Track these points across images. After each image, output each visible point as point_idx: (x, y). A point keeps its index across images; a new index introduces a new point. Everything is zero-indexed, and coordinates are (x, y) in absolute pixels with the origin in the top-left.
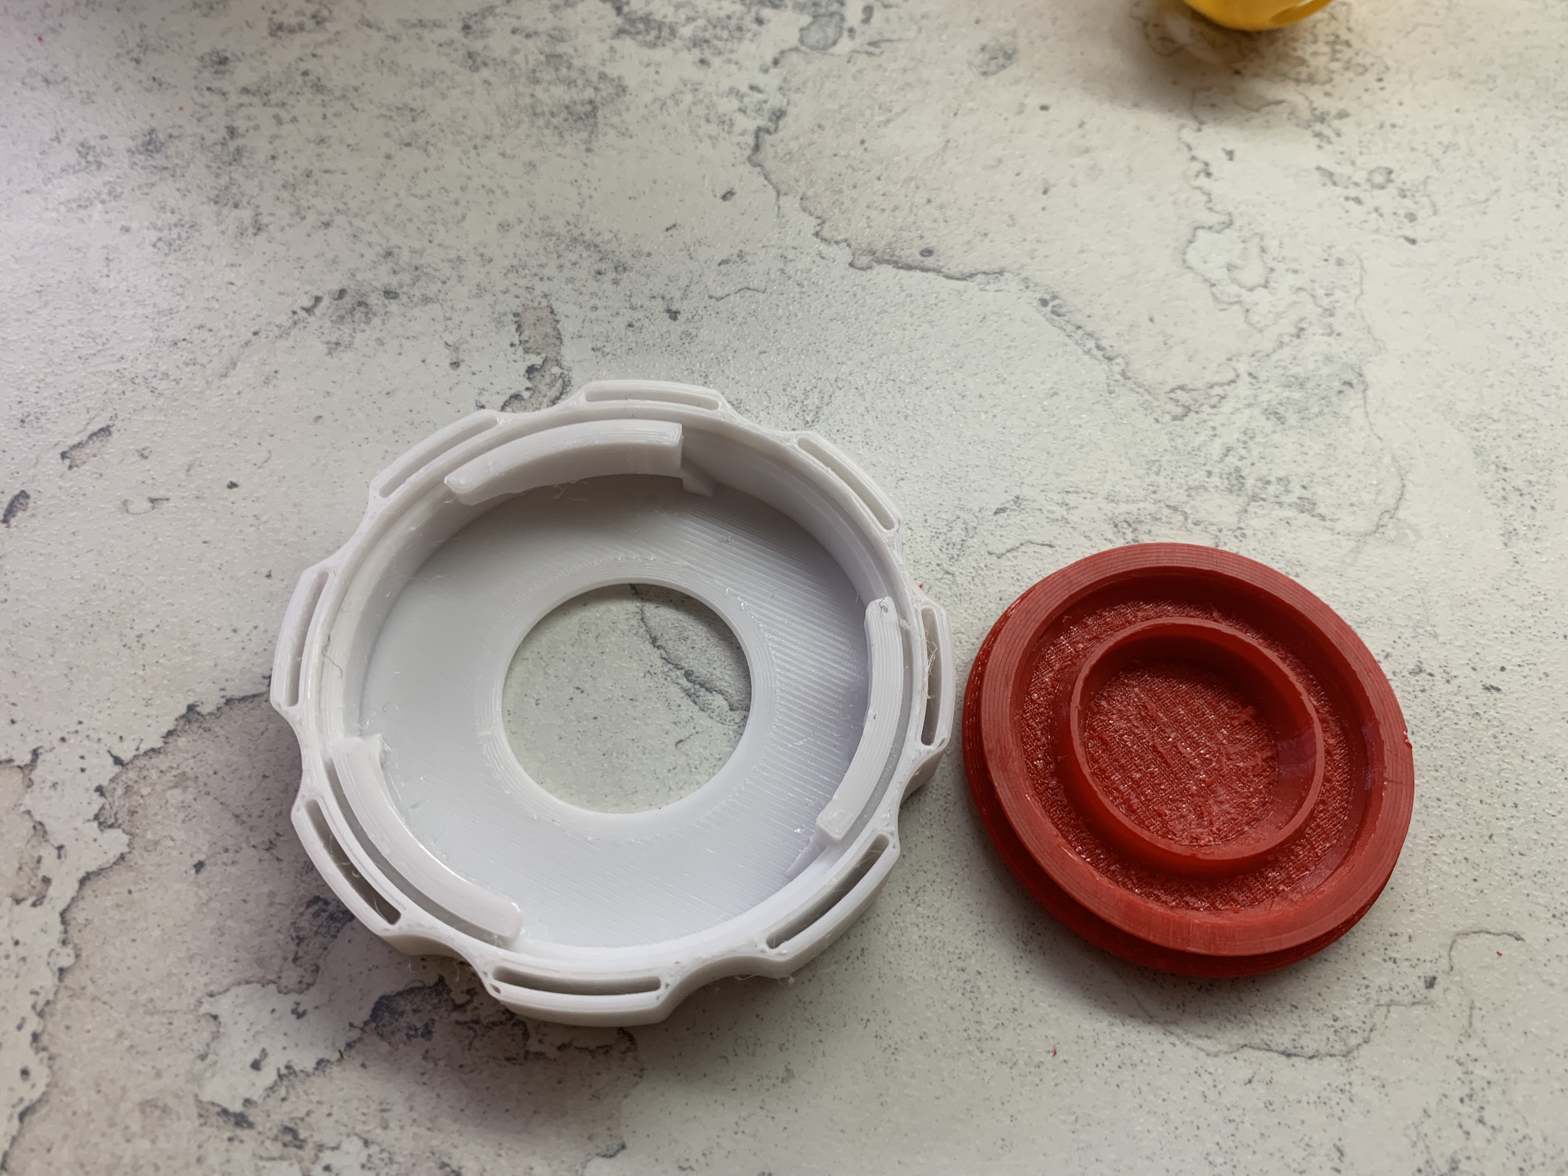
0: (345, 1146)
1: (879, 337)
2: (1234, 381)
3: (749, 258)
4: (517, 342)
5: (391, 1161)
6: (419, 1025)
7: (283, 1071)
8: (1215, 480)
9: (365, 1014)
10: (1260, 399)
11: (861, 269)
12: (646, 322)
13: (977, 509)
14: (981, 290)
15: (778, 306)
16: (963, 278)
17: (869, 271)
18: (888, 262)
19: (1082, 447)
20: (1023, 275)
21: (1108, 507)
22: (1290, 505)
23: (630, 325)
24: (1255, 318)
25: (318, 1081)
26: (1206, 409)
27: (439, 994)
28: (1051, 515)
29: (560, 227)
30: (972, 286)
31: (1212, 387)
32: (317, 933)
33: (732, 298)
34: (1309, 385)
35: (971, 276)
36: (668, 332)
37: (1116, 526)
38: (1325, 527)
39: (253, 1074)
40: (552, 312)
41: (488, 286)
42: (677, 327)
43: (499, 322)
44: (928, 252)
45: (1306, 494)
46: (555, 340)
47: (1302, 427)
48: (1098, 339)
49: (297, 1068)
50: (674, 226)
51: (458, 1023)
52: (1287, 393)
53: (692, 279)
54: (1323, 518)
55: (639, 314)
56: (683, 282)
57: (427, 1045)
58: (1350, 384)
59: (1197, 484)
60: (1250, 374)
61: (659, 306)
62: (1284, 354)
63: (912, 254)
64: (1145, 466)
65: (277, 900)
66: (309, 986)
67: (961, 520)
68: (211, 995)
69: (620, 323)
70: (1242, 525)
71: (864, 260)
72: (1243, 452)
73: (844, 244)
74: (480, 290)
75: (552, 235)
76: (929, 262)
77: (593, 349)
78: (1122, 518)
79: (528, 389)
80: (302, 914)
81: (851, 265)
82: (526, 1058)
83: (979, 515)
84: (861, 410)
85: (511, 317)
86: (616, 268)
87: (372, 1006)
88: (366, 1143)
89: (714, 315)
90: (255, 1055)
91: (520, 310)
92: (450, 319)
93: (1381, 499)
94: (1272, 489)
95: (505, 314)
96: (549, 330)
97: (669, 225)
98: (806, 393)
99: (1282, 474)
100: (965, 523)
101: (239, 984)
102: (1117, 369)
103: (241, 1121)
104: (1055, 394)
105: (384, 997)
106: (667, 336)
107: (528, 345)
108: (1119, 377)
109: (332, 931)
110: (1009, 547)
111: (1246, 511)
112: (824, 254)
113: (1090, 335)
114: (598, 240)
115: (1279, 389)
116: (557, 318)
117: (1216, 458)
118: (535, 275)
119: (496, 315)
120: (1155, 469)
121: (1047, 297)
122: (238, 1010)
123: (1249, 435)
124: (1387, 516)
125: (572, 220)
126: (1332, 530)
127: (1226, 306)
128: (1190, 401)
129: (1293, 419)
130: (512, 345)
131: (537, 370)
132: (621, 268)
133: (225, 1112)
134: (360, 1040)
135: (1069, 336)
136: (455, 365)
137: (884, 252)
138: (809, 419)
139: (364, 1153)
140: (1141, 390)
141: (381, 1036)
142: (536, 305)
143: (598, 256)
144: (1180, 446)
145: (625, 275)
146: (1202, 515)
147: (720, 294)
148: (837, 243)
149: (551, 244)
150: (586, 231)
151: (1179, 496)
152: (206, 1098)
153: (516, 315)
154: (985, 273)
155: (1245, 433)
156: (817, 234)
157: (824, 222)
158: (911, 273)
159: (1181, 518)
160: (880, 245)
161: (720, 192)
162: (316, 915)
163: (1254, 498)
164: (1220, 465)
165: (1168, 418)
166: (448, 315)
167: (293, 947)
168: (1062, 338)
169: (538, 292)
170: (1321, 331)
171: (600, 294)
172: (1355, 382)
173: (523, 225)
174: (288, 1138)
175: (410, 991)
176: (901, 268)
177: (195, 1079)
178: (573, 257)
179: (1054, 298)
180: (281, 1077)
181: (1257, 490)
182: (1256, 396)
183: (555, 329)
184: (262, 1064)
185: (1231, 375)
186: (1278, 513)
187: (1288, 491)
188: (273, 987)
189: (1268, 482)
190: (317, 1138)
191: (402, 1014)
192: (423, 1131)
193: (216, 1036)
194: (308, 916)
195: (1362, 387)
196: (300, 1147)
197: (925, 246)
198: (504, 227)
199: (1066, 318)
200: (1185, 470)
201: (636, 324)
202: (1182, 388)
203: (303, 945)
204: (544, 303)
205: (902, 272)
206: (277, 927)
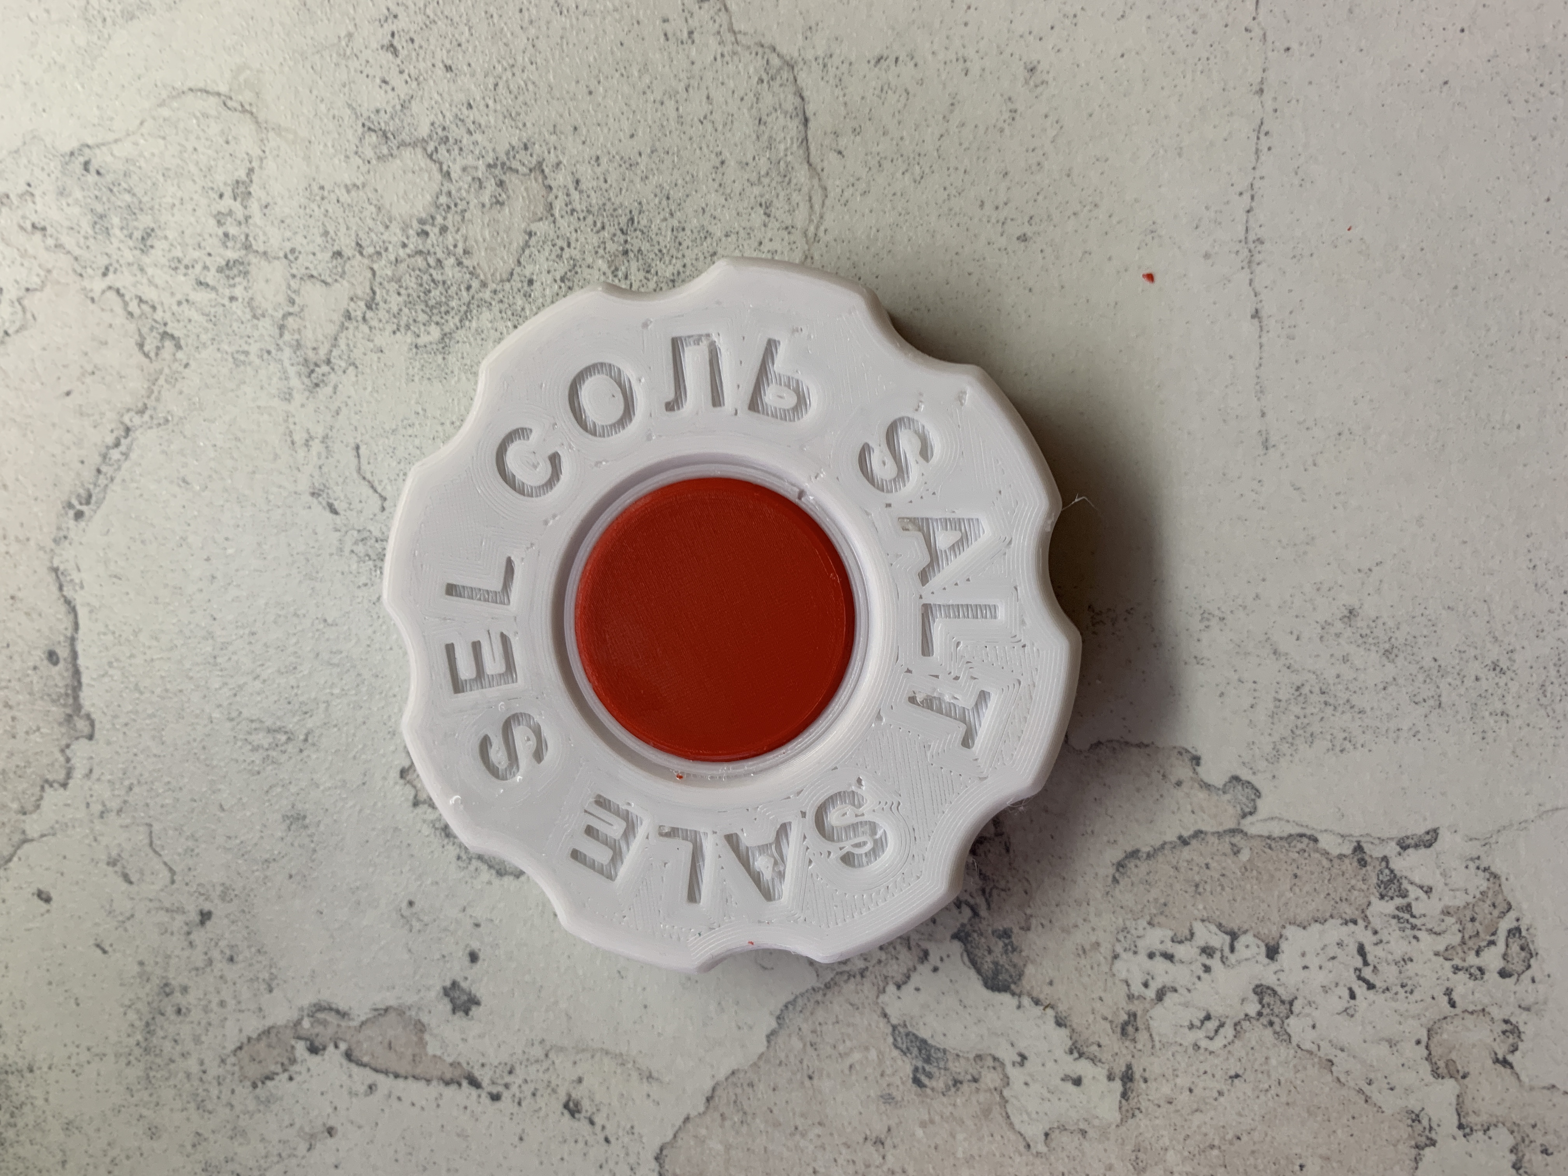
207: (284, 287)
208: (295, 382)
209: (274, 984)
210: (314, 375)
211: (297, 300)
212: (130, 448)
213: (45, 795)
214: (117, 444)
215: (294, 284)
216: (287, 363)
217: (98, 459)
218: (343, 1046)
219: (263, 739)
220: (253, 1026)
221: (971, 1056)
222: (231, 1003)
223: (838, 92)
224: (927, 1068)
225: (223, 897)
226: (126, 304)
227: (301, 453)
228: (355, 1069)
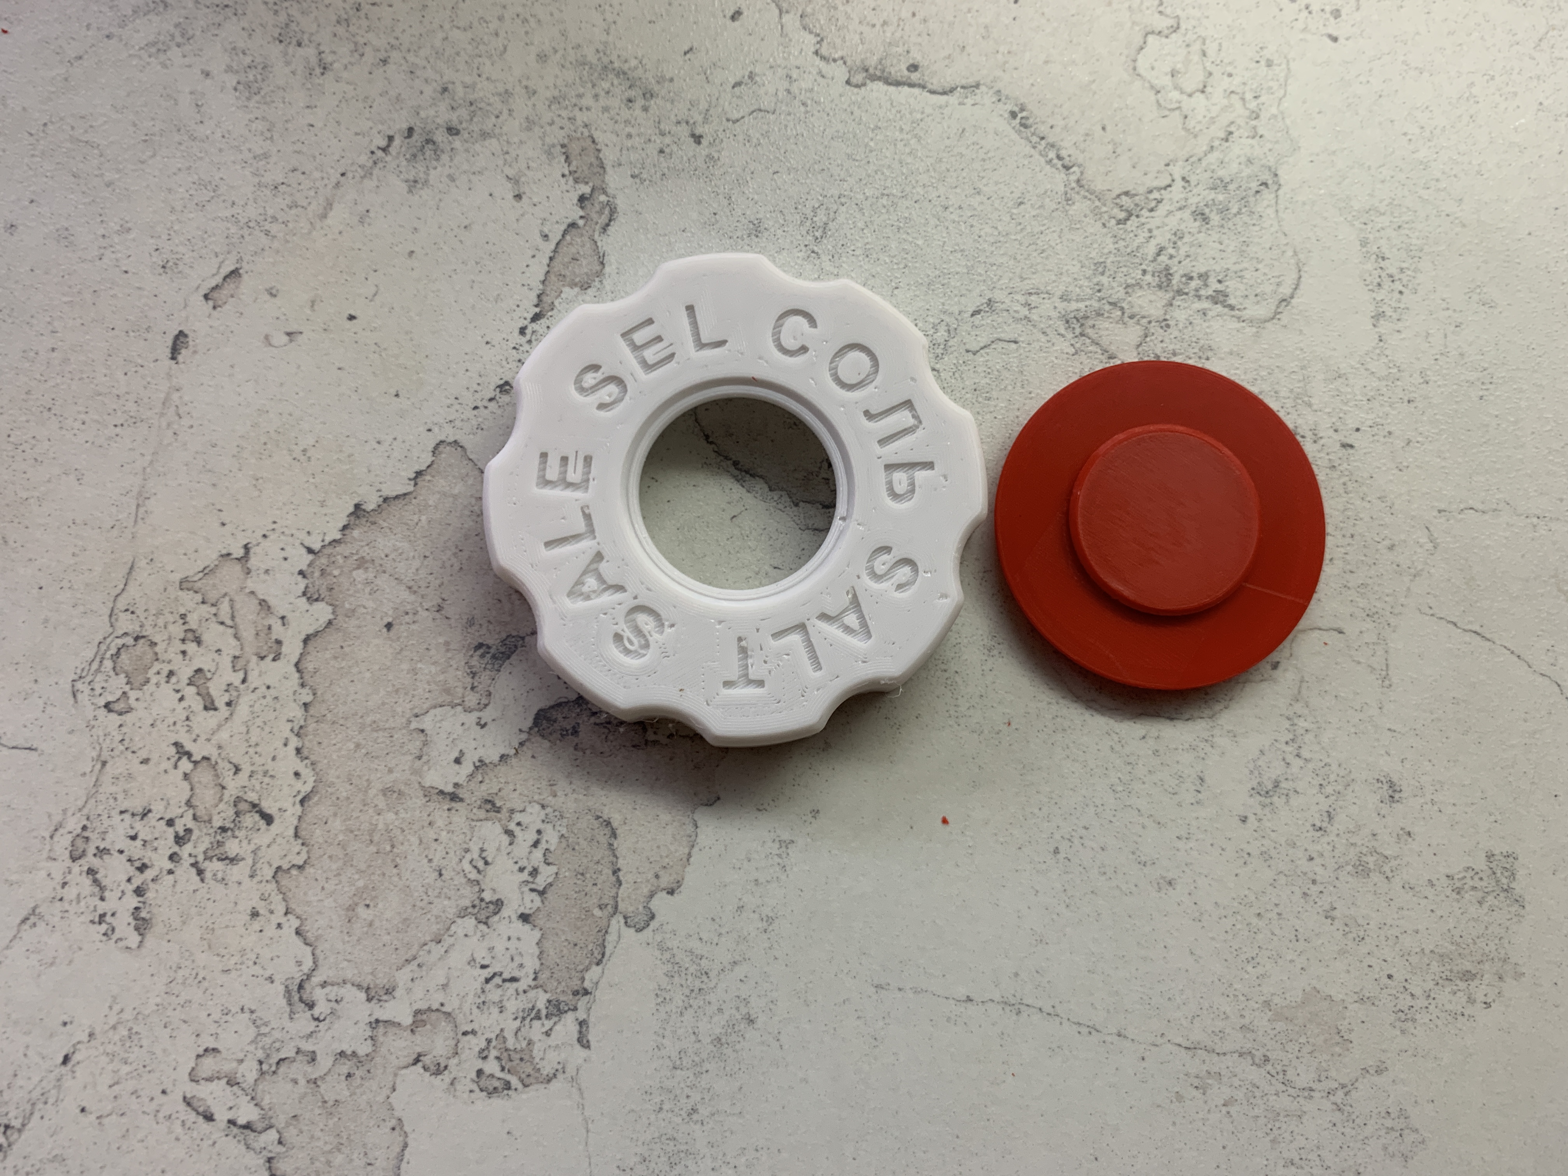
0: (529, 810)
1: (874, 153)
2: (1170, 186)
3: (757, 79)
4: (567, 173)
5: (562, 817)
6: (568, 727)
7: (478, 764)
8: (1148, 278)
9: (529, 722)
10: (1190, 201)
11: (857, 86)
12: (675, 148)
13: (957, 312)
14: (960, 104)
15: (786, 126)
16: (944, 93)
17: (863, 88)
18: (879, 79)
19: (1043, 251)
20: (996, 89)
21: (1061, 306)
22: (1207, 298)
23: (661, 151)
24: (1191, 123)
25: (503, 768)
26: (1145, 213)
27: (580, 705)
28: (1016, 315)
29: (592, 58)
30: (952, 99)
31: (1150, 192)
32: (485, 668)
33: (746, 119)
34: (1231, 187)
35: (952, 90)
36: (694, 156)
37: (1067, 322)
38: (1233, 316)
39: (457, 766)
40: (594, 142)
41: (536, 119)
42: (703, 150)
43: (549, 153)
44: (914, 68)
45: (1220, 287)
46: (599, 169)
47: (1222, 226)
48: (1058, 150)
49: (487, 761)
50: (691, 49)
51: (595, 724)
52: (1212, 195)
53: (710, 102)
54: (1232, 308)
55: (667, 140)
56: (703, 105)
57: (576, 740)
58: (1265, 184)
59: (1133, 282)
60: (1184, 179)
61: (683, 131)
62: (1213, 157)
63: (899, 70)
64: (1093, 267)
65: (451, 647)
66: (486, 705)
67: (944, 323)
68: (417, 716)
69: (652, 149)
70: (1168, 317)
71: (859, 78)
72: (1172, 251)
73: (841, 62)
74: (530, 124)
75: (585, 64)
76: (915, 77)
77: (632, 176)
78: (1072, 315)
79: (581, 217)
80: (472, 656)
81: (848, 82)
82: (646, 744)
83: (959, 318)
84: (860, 225)
85: (559, 147)
86: (644, 95)
87: (533, 716)
88: (543, 807)
89: (732, 137)
90: (456, 754)
91: (566, 141)
92: (507, 153)
93: (1281, 290)
94: (1194, 284)
95: (554, 146)
96: (593, 160)
97: (686, 48)
98: (814, 210)
99: (1203, 270)
100: (948, 325)
101: (435, 707)
102: (1073, 178)
103: (454, 797)
104: (1021, 203)
105: (541, 710)
106: (693, 160)
107: (576, 175)
108: (1074, 185)
109: (496, 666)
110: (982, 345)
111: (1171, 305)
112: (824, 72)
113: (1053, 146)
114: (626, 67)
115: (1207, 191)
116: (598, 147)
117: (1150, 258)
118: (575, 105)
119: (546, 147)
120: (1100, 269)
121: (1016, 109)
122: (438, 725)
123: (1178, 235)
124: (1284, 304)
125: (601, 47)
126: (1239, 318)
127: (1167, 113)
128: (1132, 206)
129: (1215, 218)
130: (563, 176)
131: (587, 199)
132: (648, 94)
133: (441, 792)
134: (528, 740)
135: (1034, 147)
136: (518, 197)
137: (876, 68)
138: (818, 234)
139: (543, 813)
140: (1093, 197)
141: (543, 736)
142: (579, 135)
143: (628, 83)
144: (1122, 250)
145: (652, 102)
146: (1136, 310)
147: (736, 115)
148: (835, 60)
149: (585, 73)
150: (614, 58)
151: (1119, 293)
152: (427, 785)
153: (563, 146)
154: (963, 87)
155: (1175, 234)
156: (816, 53)
157: (822, 40)
158: (900, 88)
159: (1119, 313)
160: (873, 61)
161: (729, 13)
162: (482, 656)
163: (1180, 292)
164: (1152, 265)
165: (1113, 222)
166: (505, 149)
167: (469, 679)
168: (1028, 150)
169: (579, 122)
170: (1246, 134)
171: (633, 122)
172: (1270, 182)
173: (558, 55)
174: (489, 806)
175: (558, 705)
176: (890, 84)
177: (416, 772)
178: (606, 85)
179: (1022, 110)
180: (477, 768)
181: (1182, 286)
182: (1186, 199)
183: (598, 158)
184: (462, 760)
185: (1168, 181)
186: (1198, 305)
187: (1206, 285)
188: (459, 708)
189: (1191, 278)
190: (509, 805)
191: (555, 721)
192: (581, 797)
193: (425, 743)
194: (476, 658)
195: (1276, 187)
196: (498, 812)
197: (911, 62)
198: (542, 58)
199: (1032, 130)
200: (1124, 269)
201: (667, 150)
202: (1126, 193)
203: (477, 678)
204: (586, 134)
205: (892, 89)
206: (455, 666)
207: (1143, 313)
208: (1074, 306)
209: (638, 181)
210: (1075, 321)
211: (1132, 321)
212: (1053, 166)
213: (812, 36)
214: (1059, 157)
215: (1144, 321)
216: (1088, 303)
217: (1051, 140)
218: (581, 223)
219: (821, 218)
220: (609, 156)
221: (491, 689)
222: (629, 143)
223: (1187, 746)
224: (489, 656)
225: (710, 157)
226: (1159, 189)
227: (1022, 299)
228: (563, 227)
